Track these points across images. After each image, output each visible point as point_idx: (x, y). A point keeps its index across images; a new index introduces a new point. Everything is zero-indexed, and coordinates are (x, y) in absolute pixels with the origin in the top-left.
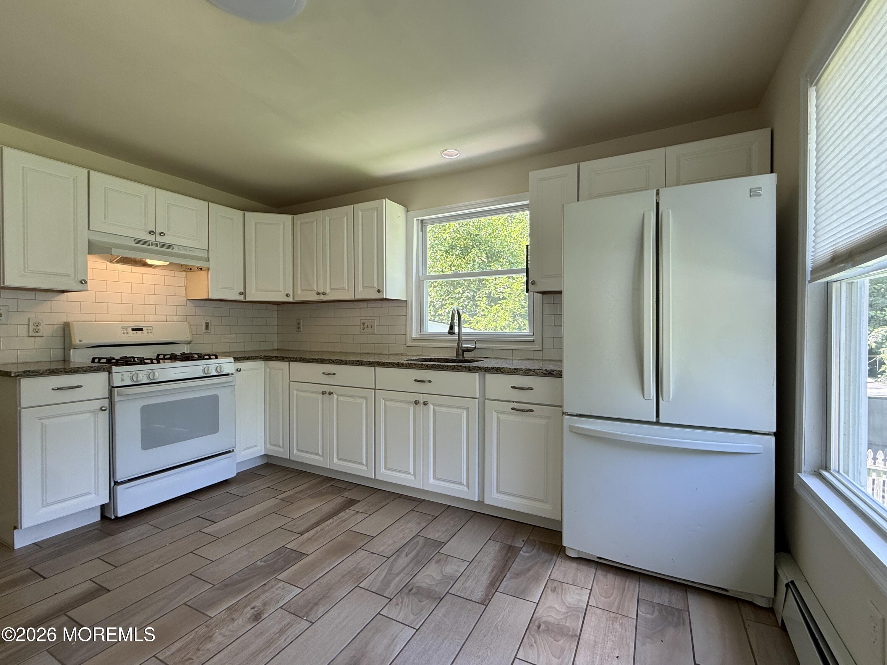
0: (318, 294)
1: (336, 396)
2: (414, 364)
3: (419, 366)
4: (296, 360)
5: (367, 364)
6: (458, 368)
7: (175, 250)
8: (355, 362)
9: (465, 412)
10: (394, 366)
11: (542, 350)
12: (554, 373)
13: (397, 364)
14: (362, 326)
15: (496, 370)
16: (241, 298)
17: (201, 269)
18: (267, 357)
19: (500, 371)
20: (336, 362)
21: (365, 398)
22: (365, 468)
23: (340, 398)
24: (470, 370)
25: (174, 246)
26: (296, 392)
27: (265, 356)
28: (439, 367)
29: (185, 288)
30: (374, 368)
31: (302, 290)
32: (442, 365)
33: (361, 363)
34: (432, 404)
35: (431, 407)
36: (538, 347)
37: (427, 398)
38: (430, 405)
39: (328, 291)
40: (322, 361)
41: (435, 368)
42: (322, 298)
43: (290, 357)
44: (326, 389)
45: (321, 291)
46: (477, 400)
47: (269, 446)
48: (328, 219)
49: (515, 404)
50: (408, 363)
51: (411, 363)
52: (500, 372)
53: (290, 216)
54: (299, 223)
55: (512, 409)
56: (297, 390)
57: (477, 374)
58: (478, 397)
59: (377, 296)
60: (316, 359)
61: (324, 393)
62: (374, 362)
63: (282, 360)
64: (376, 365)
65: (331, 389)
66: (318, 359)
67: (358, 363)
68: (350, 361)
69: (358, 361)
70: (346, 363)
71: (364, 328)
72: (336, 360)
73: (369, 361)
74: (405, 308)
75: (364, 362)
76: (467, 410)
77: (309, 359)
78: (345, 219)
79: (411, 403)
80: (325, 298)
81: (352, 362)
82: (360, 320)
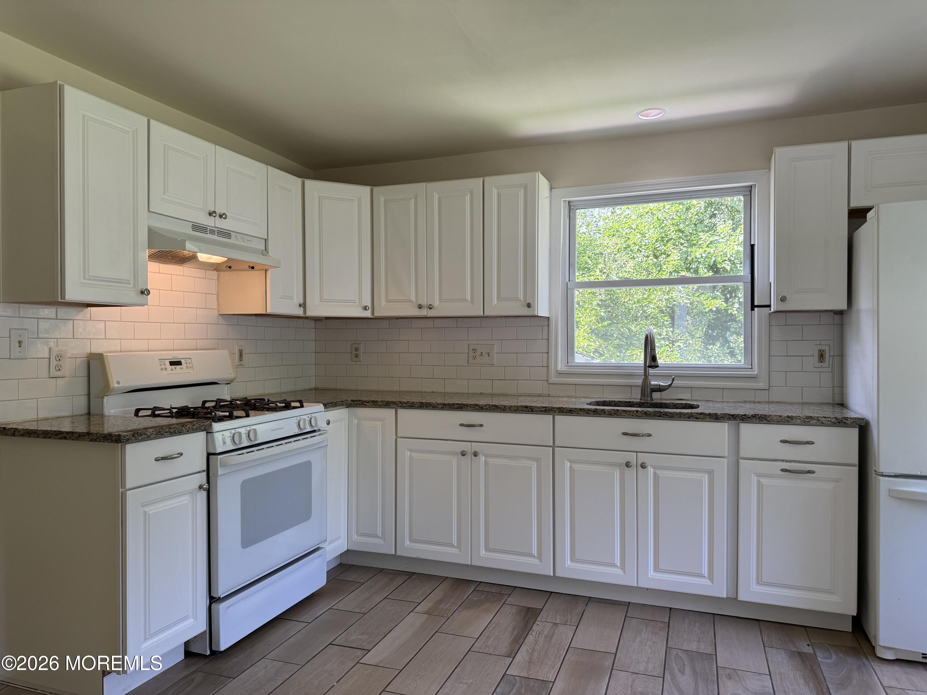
0: (420, 307)
1: (484, 458)
2: (624, 411)
3: (631, 414)
4: (411, 406)
5: (541, 411)
6: (698, 416)
7: (232, 241)
8: (521, 409)
9: (707, 476)
10: (588, 413)
11: (769, 390)
12: (848, 422)
13: (594, 411)
14: (471, 354)
15: (759, 418)
16: (299, 312)
17: (253, 268)
18: (355, 402)
19: (766, 419)
20: (487, 409)
21: (538, 460)
22: (536, 561)
23: (491, 461)
24: (717, 419)
25: (232, 233)
26: (409, 453)
27: (353, 401)
28: (666, 415)
29: (216, 295)
30: (552, 416)
31: (388, 301)
32: (671, 413)
33: (531, 409)
34: (652, 466)
35: (651, 471)
36: (761, 384)
37: (642, 458)
38: (649, 467)
39: (436, 303)
40: (461, 407)
41: (660, 416)
42: (424, 312)
43: (400, 402)
44: (466, 447)
45: (424, 302)
46: (726, 460)
47: (355, 537)
48: (436, 196)
49: (784, 463)
50: (614, 410)
51: (618, 410)
52: (765, 422)
53: (368, 189)
54: (382, 199)
55: (783, 470)
56: (411, 451)
57: (726, 424)
58: (726, 455)
59: (526, 312)
60: (449, 405)
61: (463, 454)
62: (554, 408)
63: (385, 405)
64: (557, 413)
65: (476, 447)
66: (453, 404)
67: (525, 409)
68: (511, 406)
69: (526, 407)
70: (504, 410)
71: (474, 357)
72: (486, 405)
73: (546, 407)
74: (545, 328)
75: (536, 409)
76: (711, 473)
77: (437, 404)
78: (468, 198)
79: (618, 465)
80: (431, 313)
81: (515, 408)
82: (469, 345)
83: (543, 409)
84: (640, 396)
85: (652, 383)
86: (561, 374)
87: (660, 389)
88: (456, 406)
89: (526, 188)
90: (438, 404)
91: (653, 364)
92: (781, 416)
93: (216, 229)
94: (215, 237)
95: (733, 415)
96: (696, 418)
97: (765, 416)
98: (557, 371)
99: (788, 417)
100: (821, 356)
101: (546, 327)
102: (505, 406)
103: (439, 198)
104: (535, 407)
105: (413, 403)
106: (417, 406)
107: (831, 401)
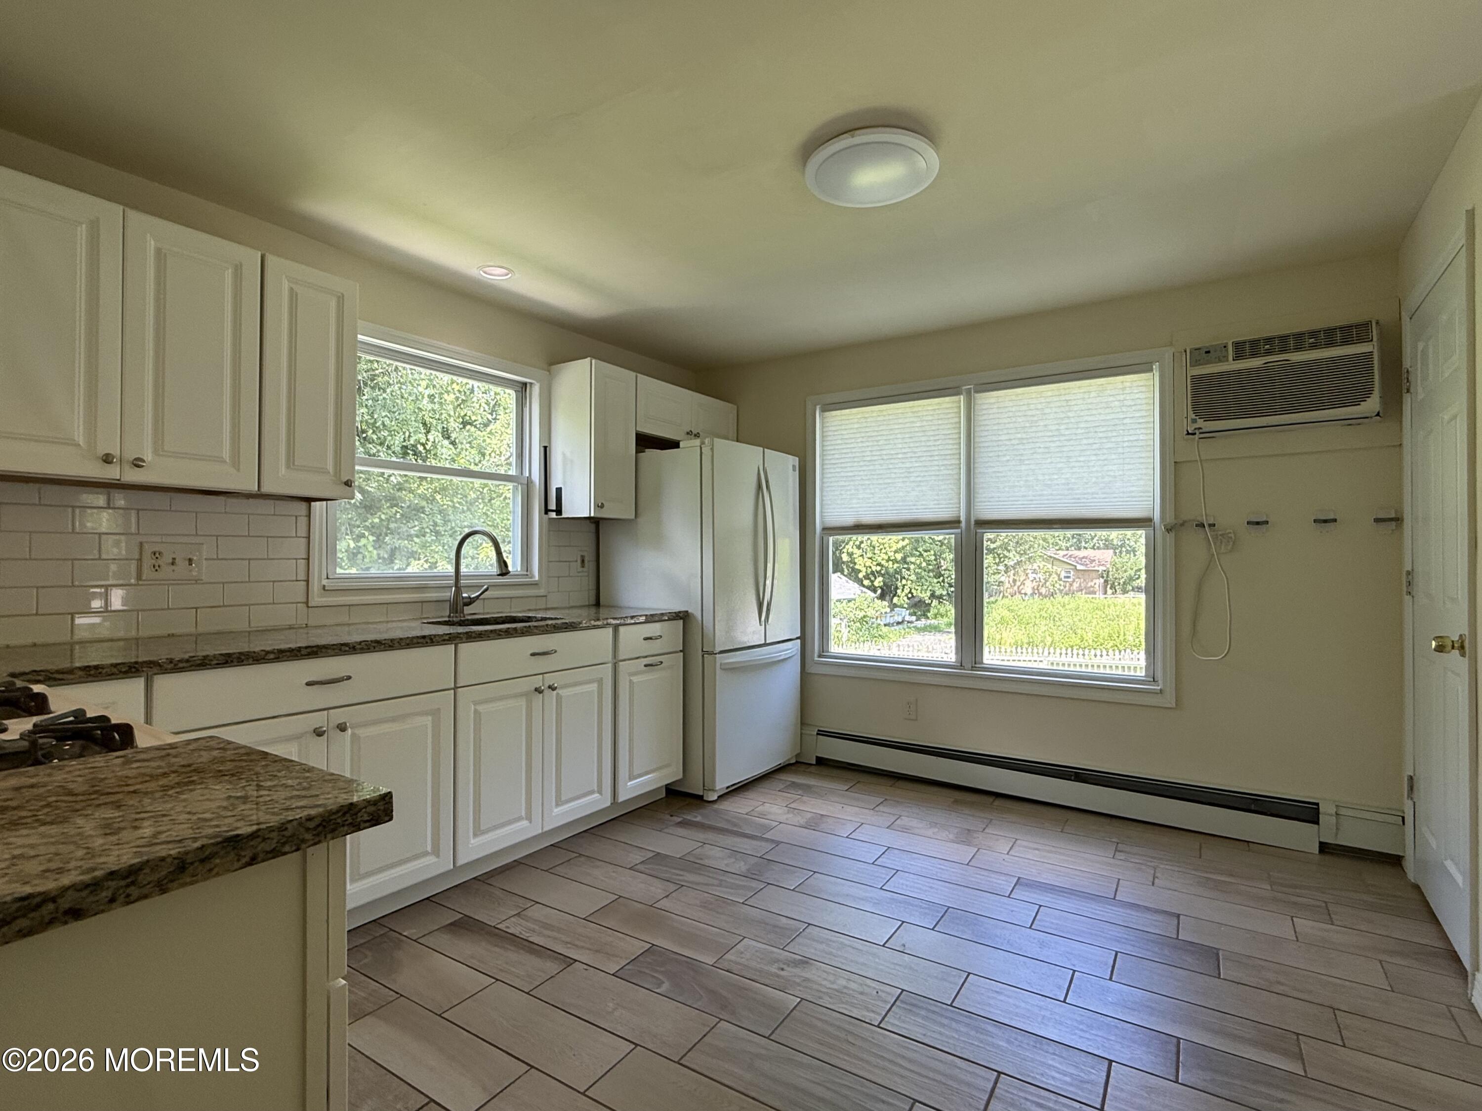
1: (353, 731)
2: (535, 626)
3: (542, 629)
8: (415, 641)
9: (596, 686)
10: (500, 635)
11: (546, 596)
12: (681, 615)
13: (506, 631)
14: (148, 562)
20: (362, 649)
21: (433, 713)
22: (430, 860)
23: (363, 733)
30: (453, 647)
33: (431, 639)
34: (558, 687)
36: (542, 592)
39: (148, 456)
41: (566, 628)
44: (325, 718)
46: (609, 665)
48: (152, 244)
49: (646, 659)
50: (525, 627)
51: (530, 626)
55: (646, 666)
57: (611, 629)
58: (609, 660)
60: (291, 650)
61: (317, 733)
62: (460, 634)
63: (126, 672)
64: (464, 640)
65: (339, 716)
66: (299, 649)
67: (422, 640)
68: (401, 639)
69: (424, 637)
70: (390, 646)
71: (156, 568)
72: (361, 642)
73: (450, 634)
74: (303, 521)
75: (437, 638)
76: (600, 682)
77: (263, 653)
78: (229, 274)
79: (526, 694)
80: (133, 476)
81: (408, 642)
82: (141, 544)
83: (447, 638)
87: (470, 602)
88: (304, 652)
89: (341, 299)
90: (268, 652)
100: (583, 561)
101: (305, 519)
102: (392, 640)
103: (158, 251)
104: (435, 636)
105: (205, 657)
106: (216, 662)
107: (587, 603)
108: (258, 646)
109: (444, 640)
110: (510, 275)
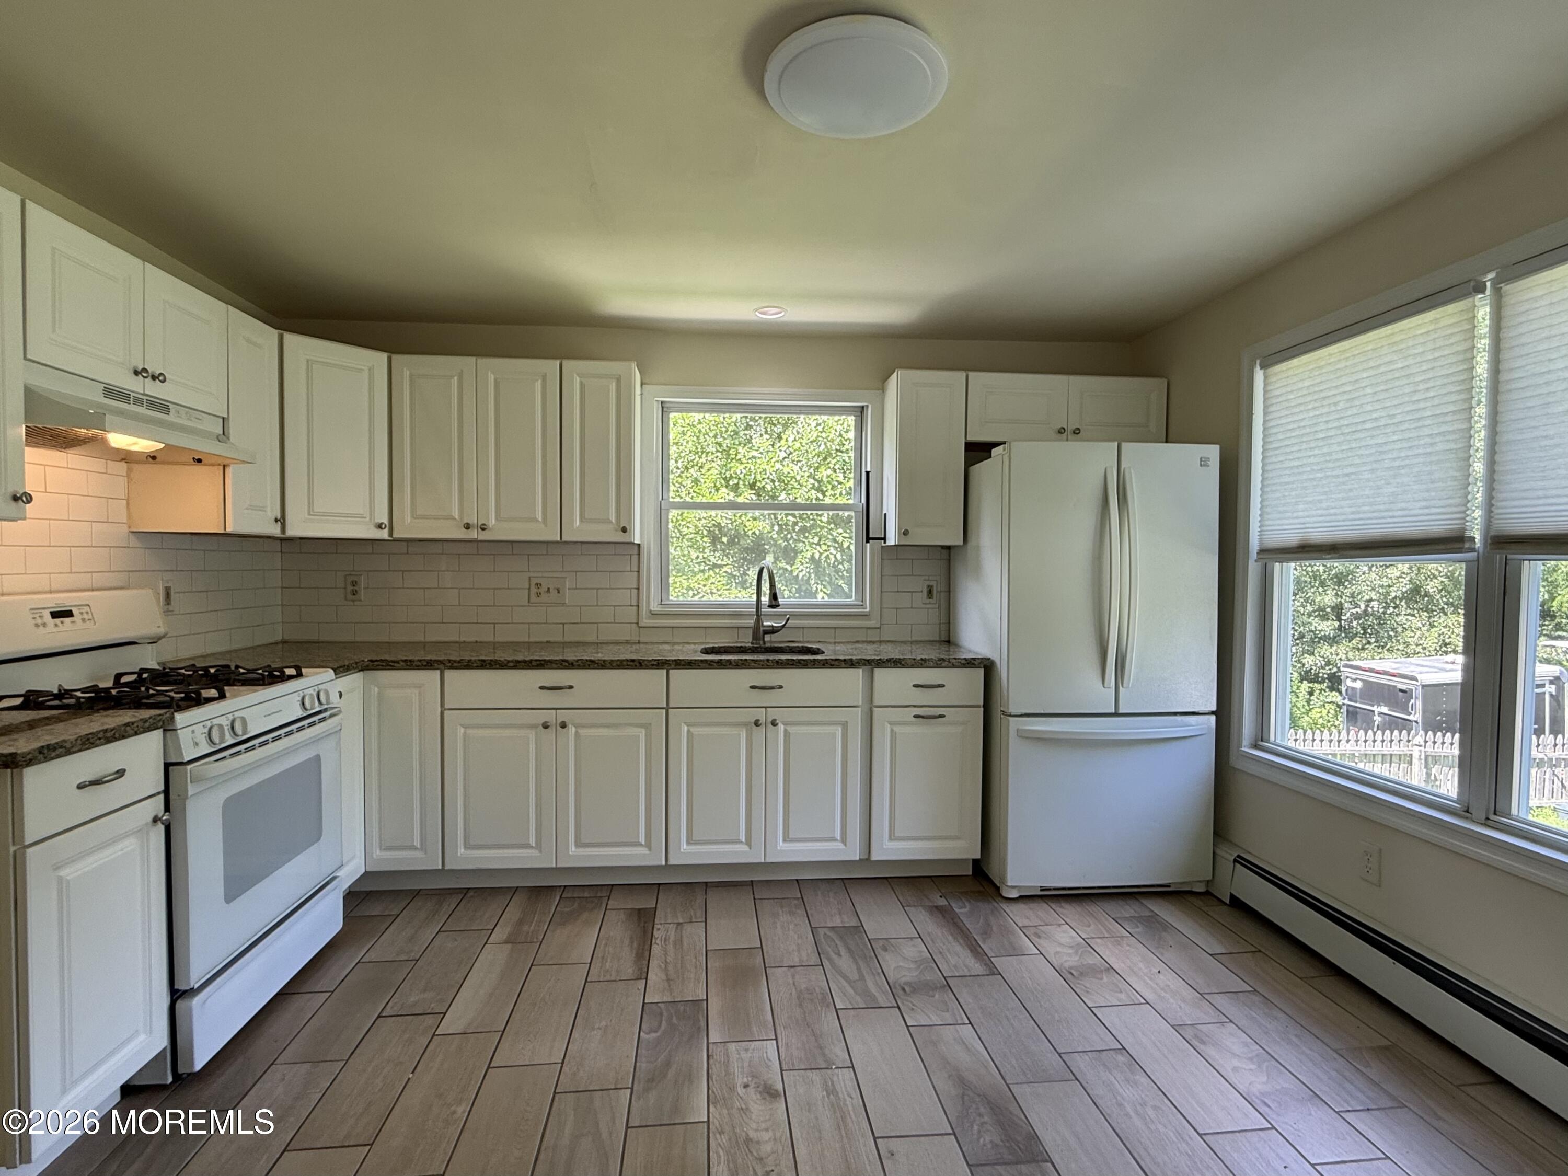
0: (468, 526)
1: (574, 729)
2: (753, 660)
3: (761, 663)
4: (468, 665)
6: (833, 663)
7: (171, 418)
8: (625, 663)
9: (840, 729)
10: (711, 665)
11: (880, 628)
12: (976, 663)
13: (718, 663)
14: (534, 590)
15: (894, 662)
16: (275, 530)
17: (199, 461)
18: (376, 663)
19: (901, 663)
20: (579, 665)
21: (647, 726)
22: (644, 851)
23: (583, 732)
24: (852, 665)
25: (171, 406)
26: (462, 730)
27: (372, 661)
28: (800, 663)
29: (125, 502)
30: (665, 671)
31: (414, 517)
32: (804, 660)
33: (640, 663)
34: (783, 722)
35: (781, 727)
36: (873, 623)
37: (773, 714)
38: (780, 725)
39: (492, 522)
40: (541, 665)
41: (793, 665)
42: (473, 534)
43: (450, 661)
44: (550, 716)
45: (473, 520)
46: (860, 709)
47: (377, 853)
48: (492, 378)
49: (916, 709)
50: (741, 660)
51: (746, 660)
52: (899, 666)
53: (384, 356)
54: (407, 373)
55: (915, 716)
56: (466, 727)
57: (861, 670)
58: (860, 703)
59: (620, 537)
60: (525, 662)
61: (546, 726)
62: (669, 660)
63: (425, 666)
64: (673, 666)
65: (563, 716)
66: (531, 661)
67: (632, 663)
68: (612, 661)
69: (633, 661)
70: (602, 666)
71: (538, 594)
72: (578, 660)
73: (658, 660)
74: (635, 558)
75: (646, 662)
76: (845, 725)
77: (506, 662)
78: (539, 384)
79: (745, 724)
80: (484, 536)
81: (618, 663)
82: (530, 578)
83: (655, 663)
84: (750, 640)
85: (765, 624)
86: (653, 615)
87: (773, 631)
88: (534, 663)
89: (618, 381)
90: (509, 662)
91: (774, 603)
92: (914, 659)
93: (145, 397)
94: (142, 410)
95: (868, 660)
96: (831, 665)
97: (900, 659)
98: (651, 611)
99: (922, 659)
100: (930, 592)
101: (637, 556)
102: (604, 661)
103: (496, 380)
104: (644, 660)
105: (470, 661)
106: (475, 665)
107: (937, 639)
108: (501, 656)
109: (653, 665)
110: (783, 314)
